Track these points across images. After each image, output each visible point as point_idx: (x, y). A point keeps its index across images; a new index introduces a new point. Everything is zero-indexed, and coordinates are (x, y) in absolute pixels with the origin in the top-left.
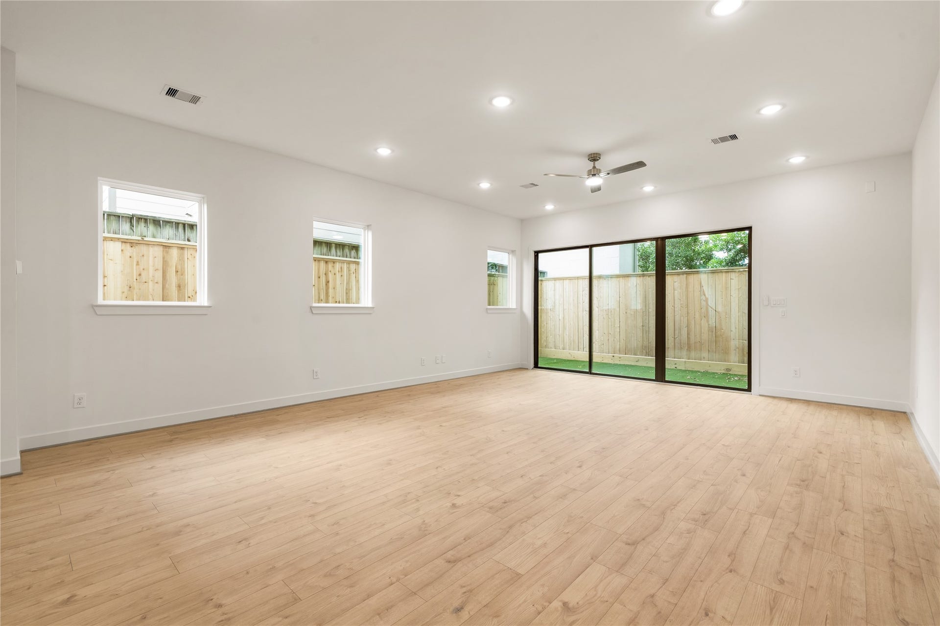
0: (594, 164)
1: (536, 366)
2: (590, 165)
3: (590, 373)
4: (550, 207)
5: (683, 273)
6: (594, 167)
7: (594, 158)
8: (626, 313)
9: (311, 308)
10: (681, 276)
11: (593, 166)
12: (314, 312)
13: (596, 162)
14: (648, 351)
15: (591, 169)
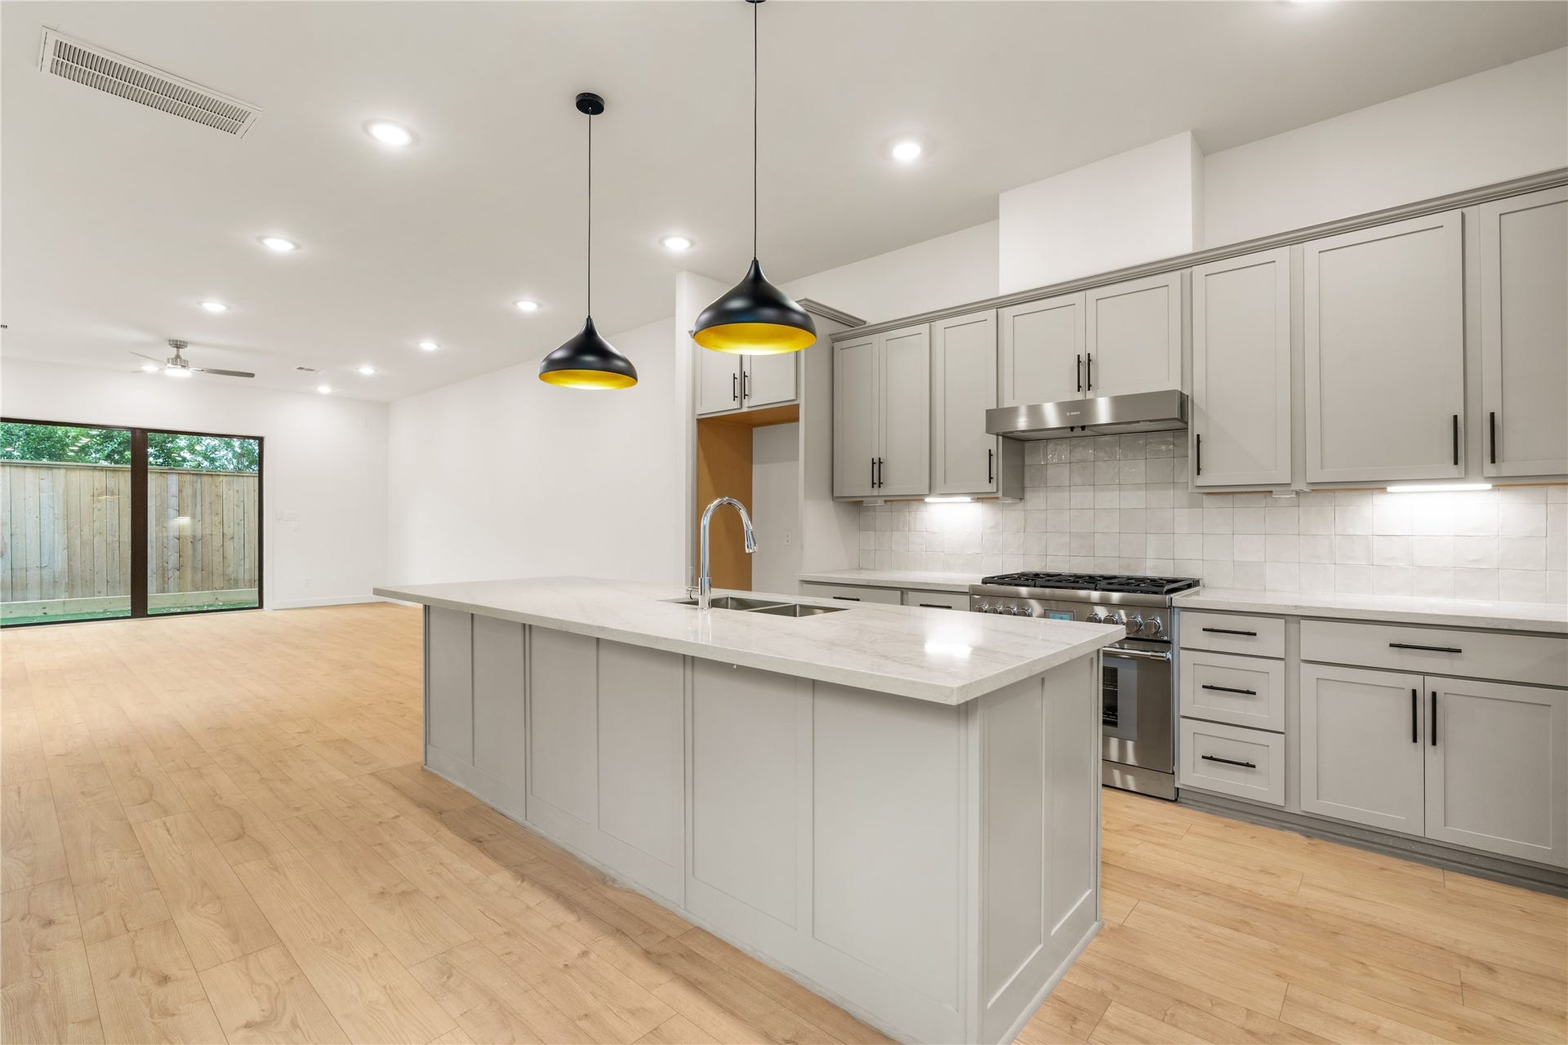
6: (178, 357)
7: (179, 344)
11: (176, 353)
15: (173, 357)
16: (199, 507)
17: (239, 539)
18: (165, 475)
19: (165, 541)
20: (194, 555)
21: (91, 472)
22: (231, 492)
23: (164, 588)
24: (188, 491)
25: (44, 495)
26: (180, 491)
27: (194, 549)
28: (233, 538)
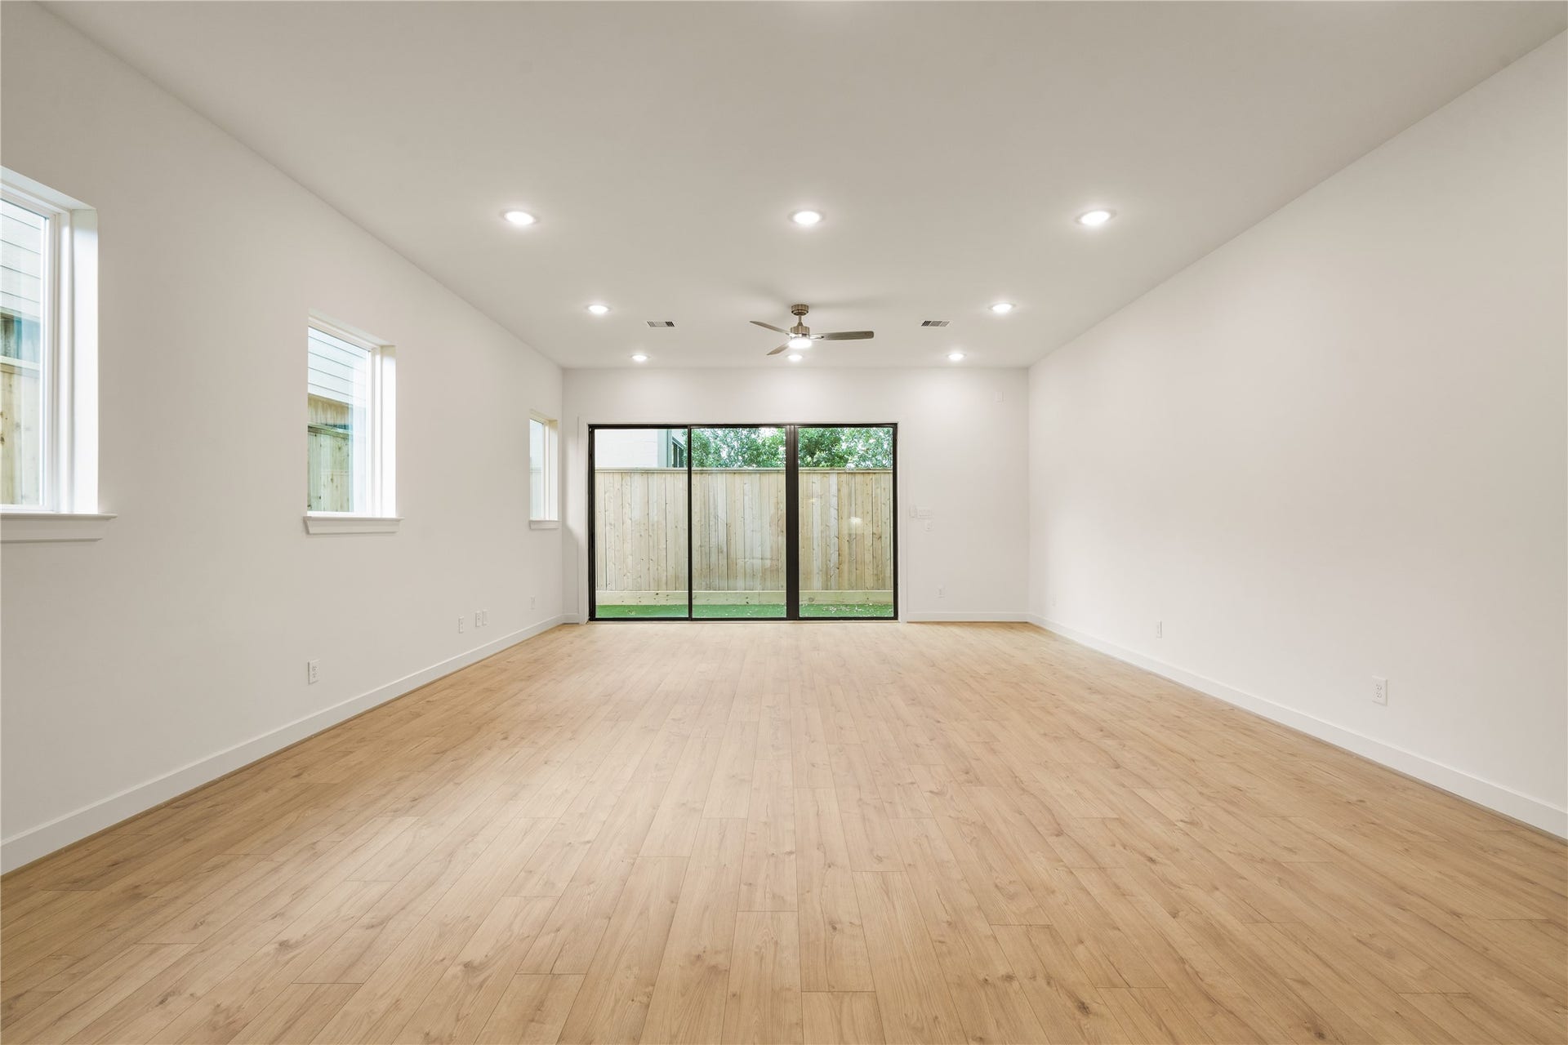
0: (800, 319)
1: (592, 617)
2: (794, 320)
3: (690, 619)
4: (640, 358)
5: (755, 472)
6: (800, 324)
7: (800, 310)
8: (676, 527)
9: (306, 521)
10: (753, 476)
11: (798, 321)
12: (311, 530)
13: (802, 317)
14: (708, 583)
15: (796, 325)
16: (853, 505)
17: (886, 538)
18: (827, 475)
19: (828, 540)
20: (850, 554)
21: (775, 475)
22: (879, 490)
23: (827, 585)
24: (845, 491)
25: (746, 498)
26: (839, 490)
27: (850, 548)
28: (880, 537)
